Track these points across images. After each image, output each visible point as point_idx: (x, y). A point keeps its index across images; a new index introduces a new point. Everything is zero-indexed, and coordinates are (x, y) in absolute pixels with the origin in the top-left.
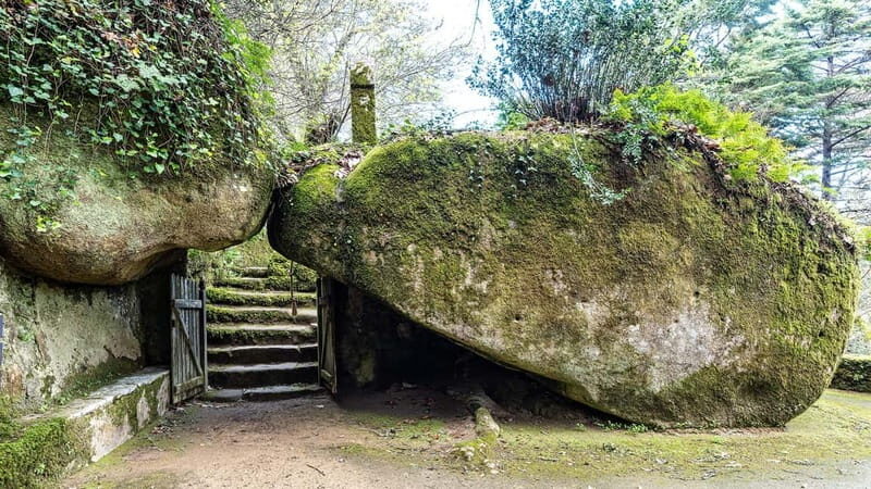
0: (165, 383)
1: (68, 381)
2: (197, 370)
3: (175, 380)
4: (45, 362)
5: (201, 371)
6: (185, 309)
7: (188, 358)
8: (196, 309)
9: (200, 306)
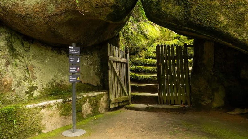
0: (105, 98)
1: (46, 90)
2: (125, 93)
3: (111, 96)
4: (32, 79)
5: (127, 93)
6: (117, 62)
7: (119, 86)
8: (124, 63)
9: (126, 62)
